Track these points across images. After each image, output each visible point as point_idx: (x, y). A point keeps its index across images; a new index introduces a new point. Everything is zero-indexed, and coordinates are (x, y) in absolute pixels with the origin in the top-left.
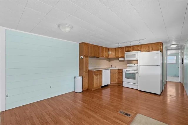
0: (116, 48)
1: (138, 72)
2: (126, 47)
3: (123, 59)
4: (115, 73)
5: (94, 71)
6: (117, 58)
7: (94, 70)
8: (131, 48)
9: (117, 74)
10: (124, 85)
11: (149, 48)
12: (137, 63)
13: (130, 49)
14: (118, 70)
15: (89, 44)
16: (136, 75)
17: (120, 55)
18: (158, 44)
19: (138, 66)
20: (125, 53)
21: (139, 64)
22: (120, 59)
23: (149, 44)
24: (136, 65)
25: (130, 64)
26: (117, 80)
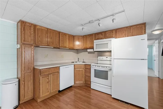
0: (84, 36)
1: (111, 69)
2: (95, 34)
3: (92, 50)
4: (80, 69)
5: (40, 70)
6: (85, 50)
7: (40, 68)
8: (102, 35)
9: (84, 71)
10: (93, 86)
11: (127, 33)
12: (111, 56)
13: (100, 36)
14: (85, 65)
15: (35, 26)
16: (109, 73)
17: (88, 45)
18: (141, 26)
19: (112, 60)
20: (95, 41)
21: (112, 57)
22: (88, 50)
23: (127, 27)
24: (109, 58)
25: (101, 57)
26: (83, 79)
